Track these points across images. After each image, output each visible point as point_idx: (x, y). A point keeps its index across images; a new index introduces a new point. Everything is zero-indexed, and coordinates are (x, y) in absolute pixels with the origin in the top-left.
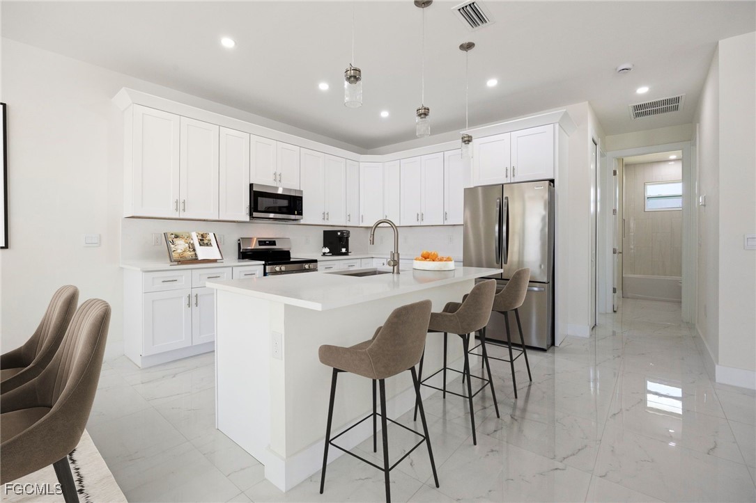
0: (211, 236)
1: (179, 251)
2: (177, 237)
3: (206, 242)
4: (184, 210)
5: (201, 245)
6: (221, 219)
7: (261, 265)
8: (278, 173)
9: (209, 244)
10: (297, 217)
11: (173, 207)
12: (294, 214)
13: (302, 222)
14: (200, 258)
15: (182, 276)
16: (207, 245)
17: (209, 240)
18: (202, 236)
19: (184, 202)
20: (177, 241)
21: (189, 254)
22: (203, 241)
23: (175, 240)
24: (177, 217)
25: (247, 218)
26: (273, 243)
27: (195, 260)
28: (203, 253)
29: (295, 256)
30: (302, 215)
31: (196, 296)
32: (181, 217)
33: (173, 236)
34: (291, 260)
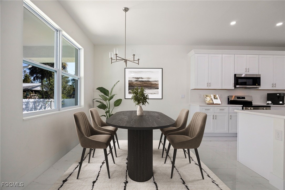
0: (217, 96)
1: (208, 101)
2: (207, 96)
3: (216, 98)
4: (210, 86)
5: (214, 99)
6: (223, 88)
7: (241, 106)
8: (247, 68)
9: (217, 99)
10: (258, 86)
11: (206, 85)
12: (256, 85)
13: (260, 88)
14: (215, 103)
15: (211, 108)
16: (216, 99)
17: (217, 97)
18: (215, 96)
19: (210, 83)
20: (207, 97)
21: (211, 102)
22: (215, 98)
23: (206, 97)
24: (208, 88)
25: (233, 88)
26: (244, 98)
27: (213, 104)
28: (215, 101)
29: (254, 104)
30: (260, 85)
31: (216, 116)
32: (209, 88)
33: (206, 96)
34: (253, 105)
